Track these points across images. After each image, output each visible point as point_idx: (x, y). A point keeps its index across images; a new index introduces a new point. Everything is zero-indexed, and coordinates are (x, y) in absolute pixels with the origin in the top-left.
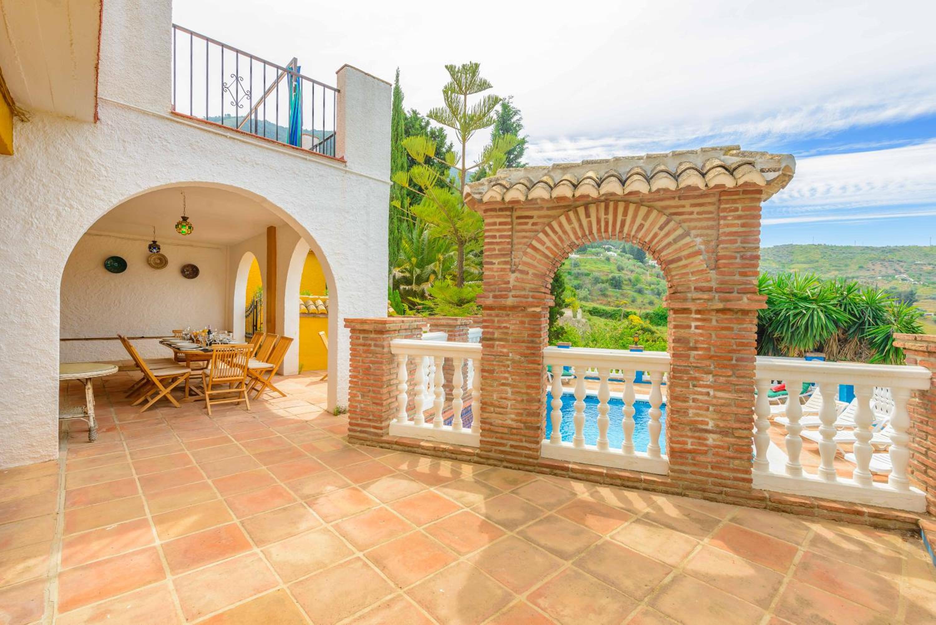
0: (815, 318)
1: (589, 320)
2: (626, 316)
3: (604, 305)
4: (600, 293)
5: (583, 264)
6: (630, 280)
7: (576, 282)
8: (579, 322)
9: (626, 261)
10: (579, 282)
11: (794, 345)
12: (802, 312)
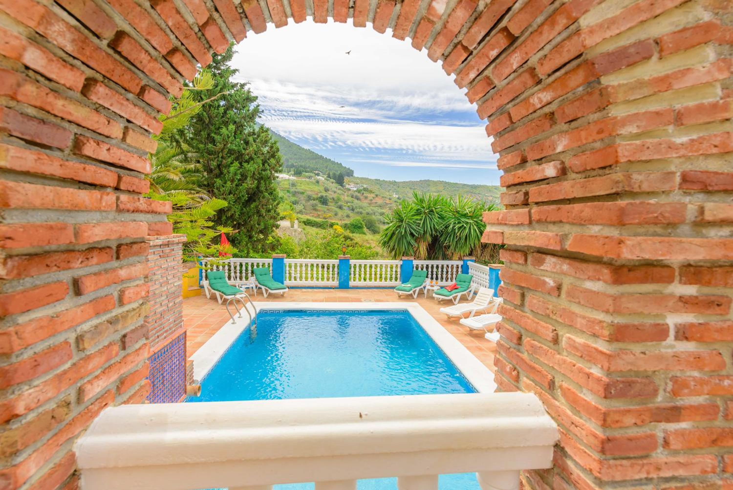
0: (472, 230)
1: (304, 229)
2: (332, 226)
3: (315, 217)
4: (312, 208)
5: (299, 184)
6: (333, 199)
7: (293, 199)
8: (295, 231)
9: (331, 184)
10: (296, 199)
11: (457, 250)
12: (463, 226)
